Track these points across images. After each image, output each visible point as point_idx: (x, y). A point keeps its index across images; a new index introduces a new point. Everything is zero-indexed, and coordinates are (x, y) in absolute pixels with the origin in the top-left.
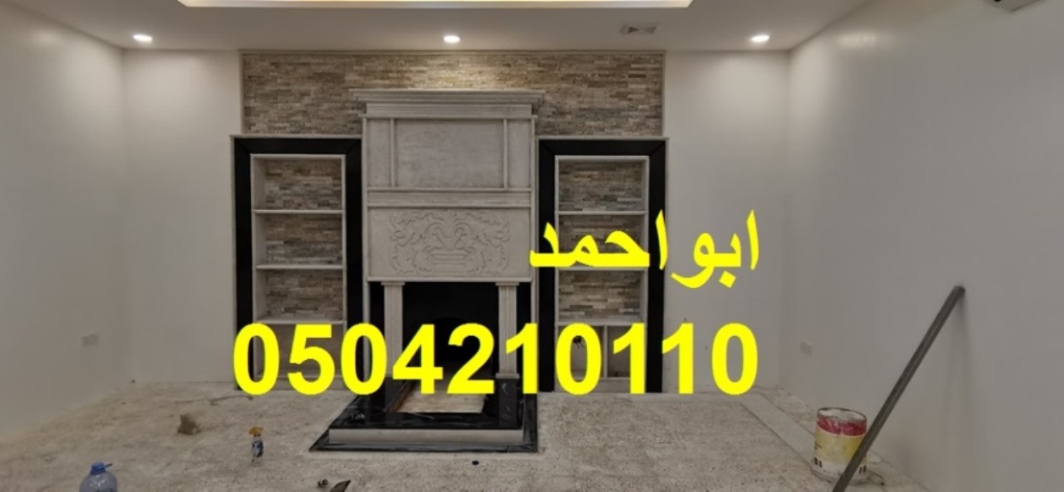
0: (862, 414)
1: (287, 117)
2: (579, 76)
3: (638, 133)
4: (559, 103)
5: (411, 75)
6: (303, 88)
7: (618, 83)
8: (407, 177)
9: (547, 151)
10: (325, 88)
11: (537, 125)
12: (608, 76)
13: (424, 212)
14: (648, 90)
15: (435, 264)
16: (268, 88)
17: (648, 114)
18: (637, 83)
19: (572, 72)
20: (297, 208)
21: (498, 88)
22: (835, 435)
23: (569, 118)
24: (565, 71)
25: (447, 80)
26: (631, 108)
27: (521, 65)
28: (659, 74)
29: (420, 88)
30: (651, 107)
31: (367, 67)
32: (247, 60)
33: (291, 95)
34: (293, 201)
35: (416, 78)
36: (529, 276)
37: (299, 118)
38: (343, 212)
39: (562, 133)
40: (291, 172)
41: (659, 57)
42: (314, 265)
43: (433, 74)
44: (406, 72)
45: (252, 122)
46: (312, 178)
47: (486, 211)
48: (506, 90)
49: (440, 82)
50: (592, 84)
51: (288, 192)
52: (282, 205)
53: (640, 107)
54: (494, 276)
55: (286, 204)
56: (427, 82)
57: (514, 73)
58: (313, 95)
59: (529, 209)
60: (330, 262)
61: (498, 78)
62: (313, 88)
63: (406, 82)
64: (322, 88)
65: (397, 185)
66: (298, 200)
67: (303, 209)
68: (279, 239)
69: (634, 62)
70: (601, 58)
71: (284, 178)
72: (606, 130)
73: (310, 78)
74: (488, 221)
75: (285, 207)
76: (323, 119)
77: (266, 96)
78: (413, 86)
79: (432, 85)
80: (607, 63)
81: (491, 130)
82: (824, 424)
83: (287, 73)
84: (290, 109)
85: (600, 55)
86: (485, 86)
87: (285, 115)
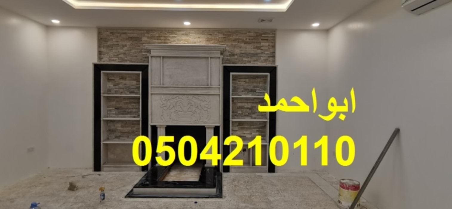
0: (358, 182)
1: (117, 55)
2: (240, 39)
3: (265, 64)
4: (232, 50)
5: (170, 38)
6: (124, 43)
7: (256, 42)
8: (167, 81)
9: (227, 71)
11: (223, 60)
12: (252, 39)
13: (175, 96)
14: (269, 45)
15: (179, 118)
16: (109, 43)
17: (269, 55)
18: (264, 42)
19: (237, 37)
20: (121, 94)
21: (206, 44)
22: (347, 190)
23: (236, 57)
24: (234, 37)
25: (185, 40)
26: (262, 53)
27: (216, 35)
28: (274, 38)
29: (173, 44)
30: (270, 53)
31: (151, 35)
32: (100, 30)
33: (119, 46)
34: (119, 91)
35: (172, 40)
36: (219, 123)
37: (122, 56)
38: (140, 96)
39: (233, 63)
40: (119, 78)
41: (274, 32)
42: (128, 118)
43: (179, 38)
44: (168, 37)
45: (102, 57)
46: (127, 81)
47: (202, 96)
48: (210, 45)
49: (182, 41)
50: (246, 43)
51: (117, 87)
52: (114, 93)
53: (266, 52)
54: (204, 123)
55: (116, 92)
57: (213, 38)
58: (128, 46)
59: (219, 95)
60: (135, 117)
61: (206, 40)
62: (128, 43)
63: (168, 41)
64: (132, 43)
65: (163, 84)
66: (121, 90)
67: (123, 94)
68: (113, 107)
69: (264, 34)
70: (249, 32)
71: (115, 81)
72: (252, 62)
73: (127, 39)
74: (202, 100)
75: (115, 93)
76: (132, 56)
77: (108, 46)
78: (170, 43)
79: (179, 43)
80: (252, 34)
81: (203, 62)
82: (342, 186)
83: (117, 37)
84: (118, 52)
85: (249, 31)
86: (201, 43)
87: (116, 55)
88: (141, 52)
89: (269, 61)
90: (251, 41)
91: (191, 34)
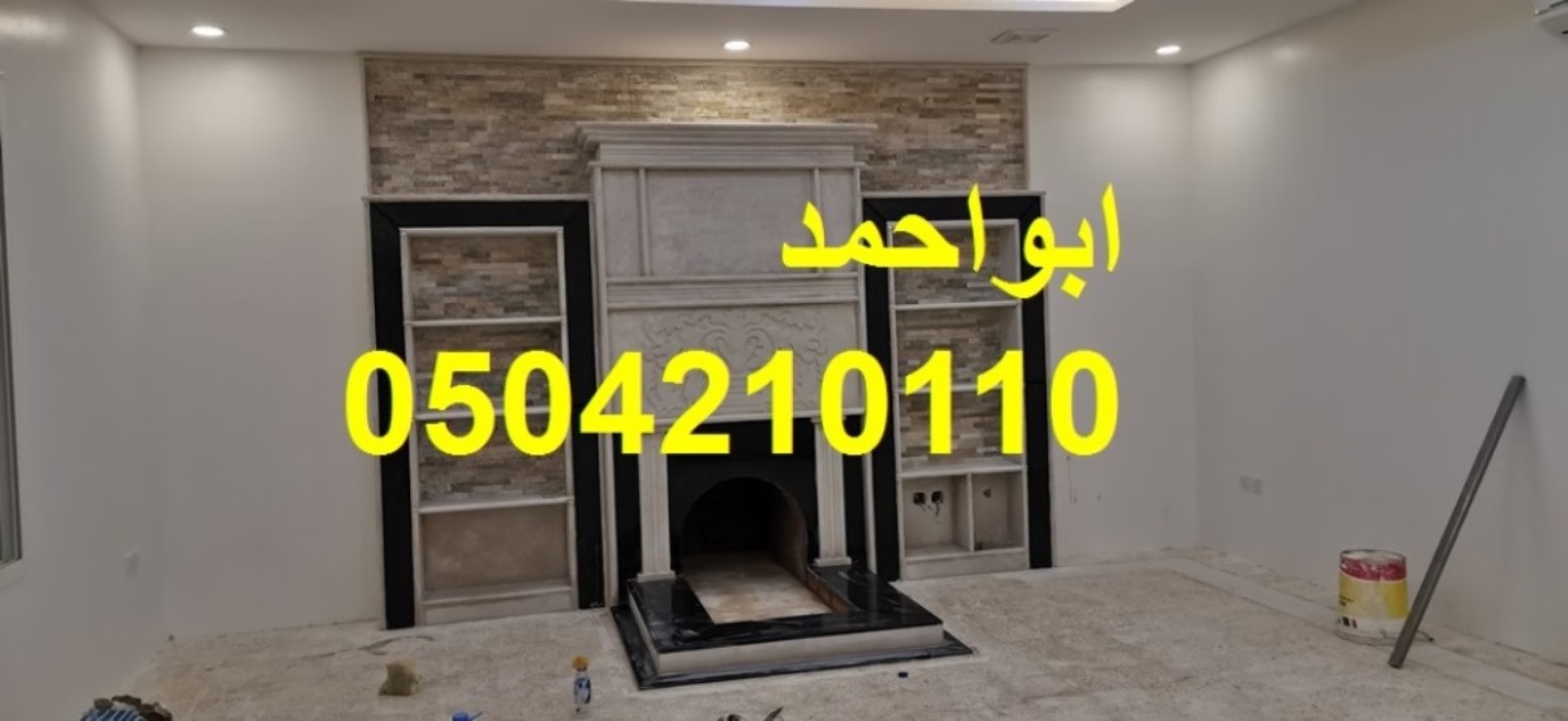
1: (447, 166)
2: (904, 100)
3: (991, 186)
4: (878, 141)
5: (651, 98)
6: (472, 118)
7: (961, 111)
8: (664, 261)
9: (875, 215)
10: (512, 117)
11: (864, 175)
12: (947, 100)
13: (698, 314)
14: (1003, 121)
16: (411, 117)
17: (1005, 156)
18: (989, 111)
19: (896, 94)
20: (469, 317)
21: (787, 120)
22: (1372, 583)
23: (893, 164)
24: (884, 93)
25: (708, 106)
26: (980, 149)
27: (819, 84)
28: (1019, 95)
29: (667, 120)
30: (1009, 147)
31: (580, 84)
32: (373, 67)
33: (452, 129)
34: (462, 306)
35: (660, 103)
37: (468, 167)
38: (563, 319)
39: (886, 187)
40: (459, 256)
41: (1017, 73)
43: (687, 96)
44: (643, 93)
45: (385, 173)
46: (493, 265)
48: (800, 123)
49: (698, 110)
50: (926, 113)
51: (452, 289)
52: (442, 313)
53: (994, 147)
54: (807, 409)
55: (449, 311)
56: (678, 108)
57: (811, 96)
58: (490, 129)
59: (856, 303)
61: (787, 104)
62: (491, 117)
63: (645, 109)
64: (506, 118)
65: (652, 274)
66: (471, 303)
67: (482, 319)
69: (984, 81)
70: (936, 74)
71: (446, 268)
72: (948, 182)
73: (485, 101)
75: (447, 315)
76: (509, 168)
77: (409, 130)
78: (655, 115)
79: (686, 115)
80: (944, 82)
81: (794, 186)
82: (1354, 569)
83: (445, 92)
84: (452, 152)
85: (933, 69)
86: (767, 116)
87: (443, 162)
88: (543, 150)
89: (1006, 176)
90: (942, 106)
91: (729, 83)
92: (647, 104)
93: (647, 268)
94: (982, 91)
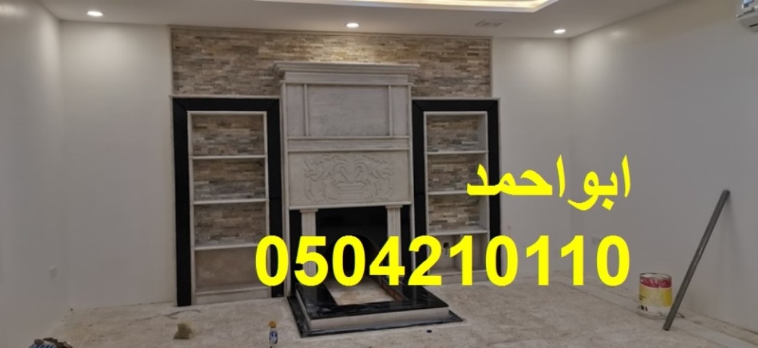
1: (211, 81)
2: (433, 53)
3: (474, 95)
4: (420, 73)
5: (310, 50)
6: (224, 58)
7: (460, 59)
8: (316, 129)
9: (419, 108)
10: (242, 58)
11: (413, 89)
12: (453, 54)
13: (332, 155)
14: (480, 64)
15: (340, 194)
16: (194, 57)
17: (480, 81)
18: (473, 59)
19: (429, 50)
20: (220, 155)
21: (376, 62)
22: (655, 289)
23: (427, 84)
24: (423, 50)
25: (338, 54)
26: (470, 77)
27: (392, 45)
28: (488, 52)
29: (318, 61)
30: (482, 77)
31: (276, 43)
32: (175, 32)
33: (213, 63)
34: (217, 149)
35: (315, 52)
36: (409, 200)
37: (221, 82)
38: (266, 156)
39: (423, 95)
40: (216, 125)
41: (487, 41)
42: (236, 200)
43: (328, 49)
44: (307, 47)
45: (180, 84)
46: (232, 130)
47: (378, 153)
49: (333, 56)
50: (443, 60)
51: (212, 141)
53: (476, 76)
54: (384, 202)
55: (211, 152)
57: (388, 50)
58: (232, 64)
59: (408, 151)
60: (249, 197)
61: (376, 54)
62: (232, 58)
63: (307, 55)
64: (240, 58)
65: (310, 135)
66: (221, 148)
67: (226, 155)
68: (205, 180)
69: (470, 45)
70: (448, 41)
71: (209, 131)
72: (453, 93)
73: (229, 50)
74: (379, 161)
75: (210, 154)
76: (241, 83)
77: (192, 63)
78: (312, 58)
79: (327, 59)
80: (452, 45)
81: (379, 94)
82: (647, 282)
83: (210, 45)
84: (213, 74)
85: (447, 38)
86: (366, 60)
87: (209, 79)
88: (258, 74)
89: (481, 91)
90: (451, 56)
91: (348, 43)
92: (309, 53)
93: (307, 133)
94: (470, 49)
